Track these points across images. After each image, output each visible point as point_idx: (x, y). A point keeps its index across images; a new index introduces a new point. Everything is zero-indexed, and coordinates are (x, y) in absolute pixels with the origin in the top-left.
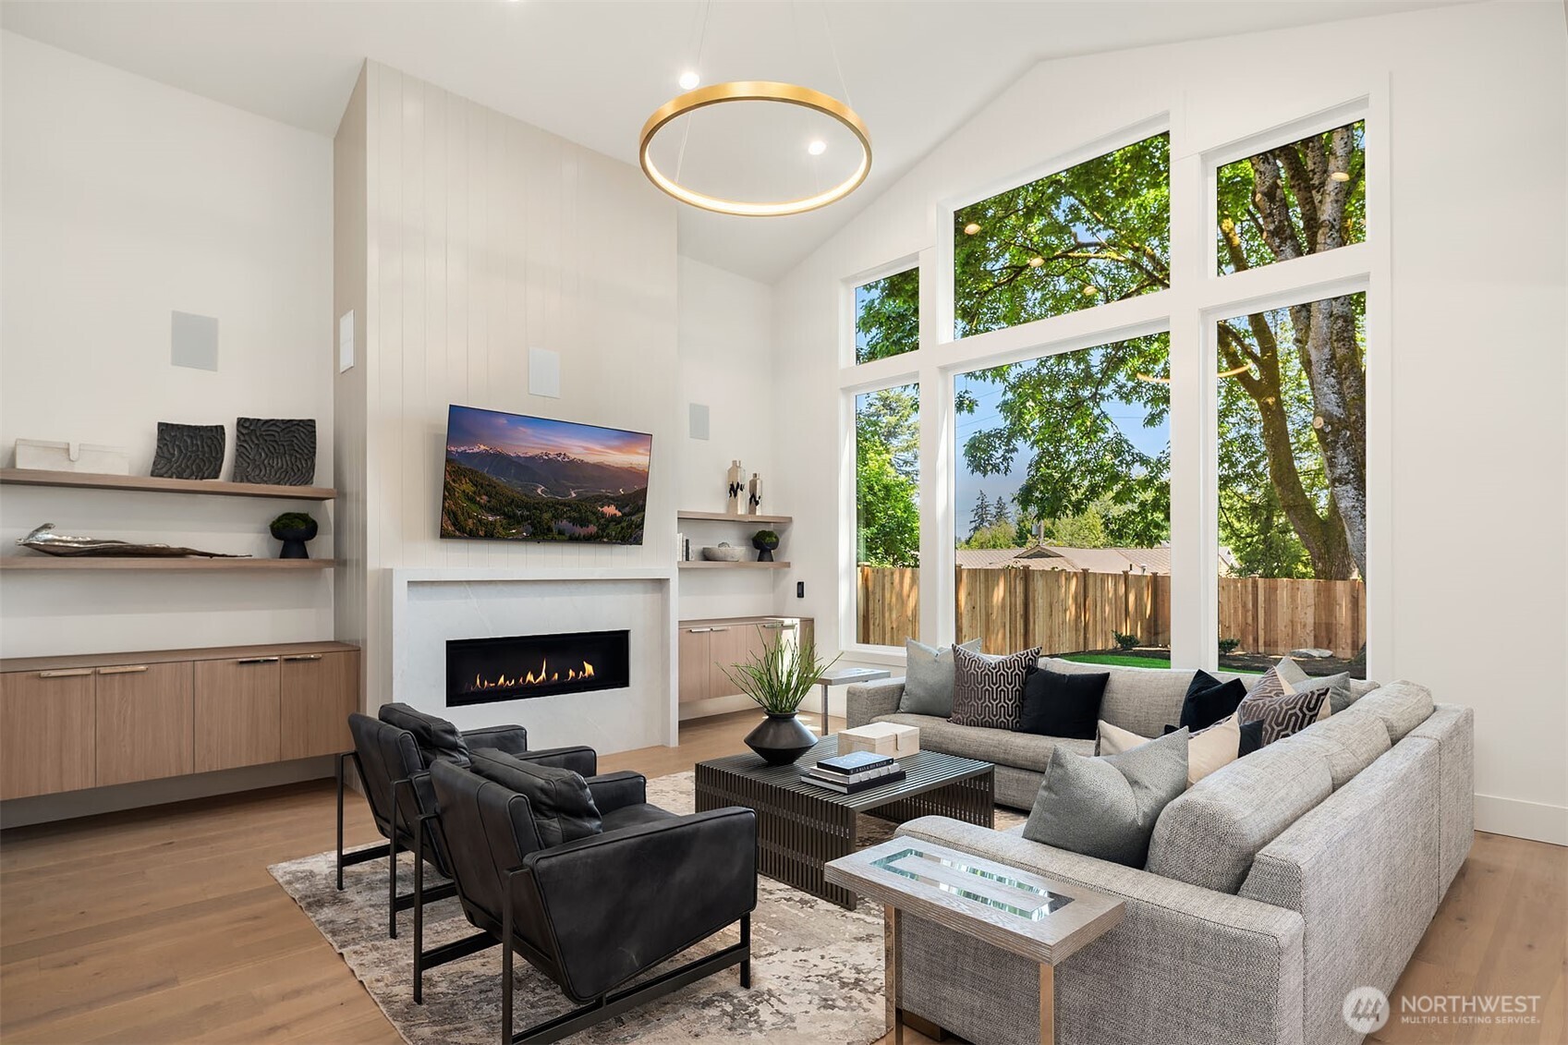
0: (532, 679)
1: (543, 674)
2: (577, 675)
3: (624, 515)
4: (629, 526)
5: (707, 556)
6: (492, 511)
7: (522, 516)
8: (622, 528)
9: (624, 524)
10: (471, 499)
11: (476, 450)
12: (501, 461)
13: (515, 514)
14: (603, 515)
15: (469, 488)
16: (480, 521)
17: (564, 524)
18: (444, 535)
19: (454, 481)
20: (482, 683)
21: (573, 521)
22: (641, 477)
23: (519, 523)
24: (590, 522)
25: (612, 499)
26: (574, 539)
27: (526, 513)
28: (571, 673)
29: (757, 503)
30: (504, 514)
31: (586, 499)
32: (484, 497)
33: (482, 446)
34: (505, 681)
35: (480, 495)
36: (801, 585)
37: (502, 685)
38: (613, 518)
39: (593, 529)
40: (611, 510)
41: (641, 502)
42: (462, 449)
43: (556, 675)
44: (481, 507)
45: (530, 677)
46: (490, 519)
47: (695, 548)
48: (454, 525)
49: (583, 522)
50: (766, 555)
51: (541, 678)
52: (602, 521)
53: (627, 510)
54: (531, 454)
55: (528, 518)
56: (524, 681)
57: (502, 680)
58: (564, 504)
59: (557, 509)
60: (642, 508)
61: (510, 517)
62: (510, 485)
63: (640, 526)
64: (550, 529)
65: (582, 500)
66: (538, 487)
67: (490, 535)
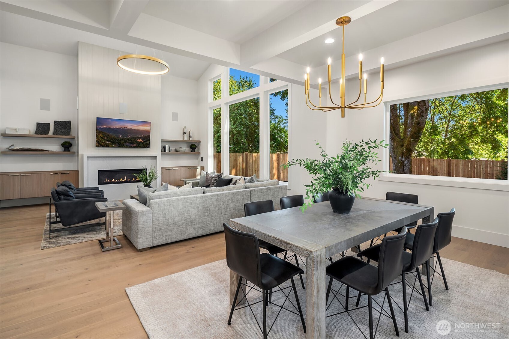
0: (122, 180)
1: (125, 179)
2: (135, 179)
3: (144, 141)
4: (146, 144)
5: (176, 151)
6: (108, 141)
7: (116, 142)
8: (144, 145)
9: (144, 144)
10: (103, 138)
11: (103, 127)
12: (110, 130)
13: (114, 142)
14: (138, 141)
15: (102, 136)
16: (105, 143)
17: (127, 144)
18: (97, 146)
19: (98, 134)
20: (107, 180)
21: (130, 143)
22: (149, 132)
23: (115, 143)
24: (135, 143)
25: (140, 137)
26: (130, 147)
27: (117, 141)
28: (133, 179)
29: (190, 137)
30: (111, 141)
31: (133, 138)
32: (106, 138)
33: (105, 126)
34: (114, 180)
35: (105, 137)
36: (202, 158)
37: (113, 181)
38: (141, 142)
39: (135, 145)
40: (140, 140)
41: (149, 138)
42: (100, 127)
43: (129, 180)
44: (105, 140)
45: (121, 180)
46: (108, 143)
47: (172, 149)
48: (98, 144)
49: (133, 143)
50: (193, 150)
51: (125, 180)
52: (138, 143)
53: (145, 140)
54: (117, 128)
55: (118, 142)
56: (120, 180)
57: (113, 180)
58: (127, 139)
59: (125, 140)
60: (149, 140)
61: (113, 142)
62: (113, 135)
63: (149, 144)
64: (123, 145)
65: (132, 138)
66: (120, 135)
67: (108, 146)
